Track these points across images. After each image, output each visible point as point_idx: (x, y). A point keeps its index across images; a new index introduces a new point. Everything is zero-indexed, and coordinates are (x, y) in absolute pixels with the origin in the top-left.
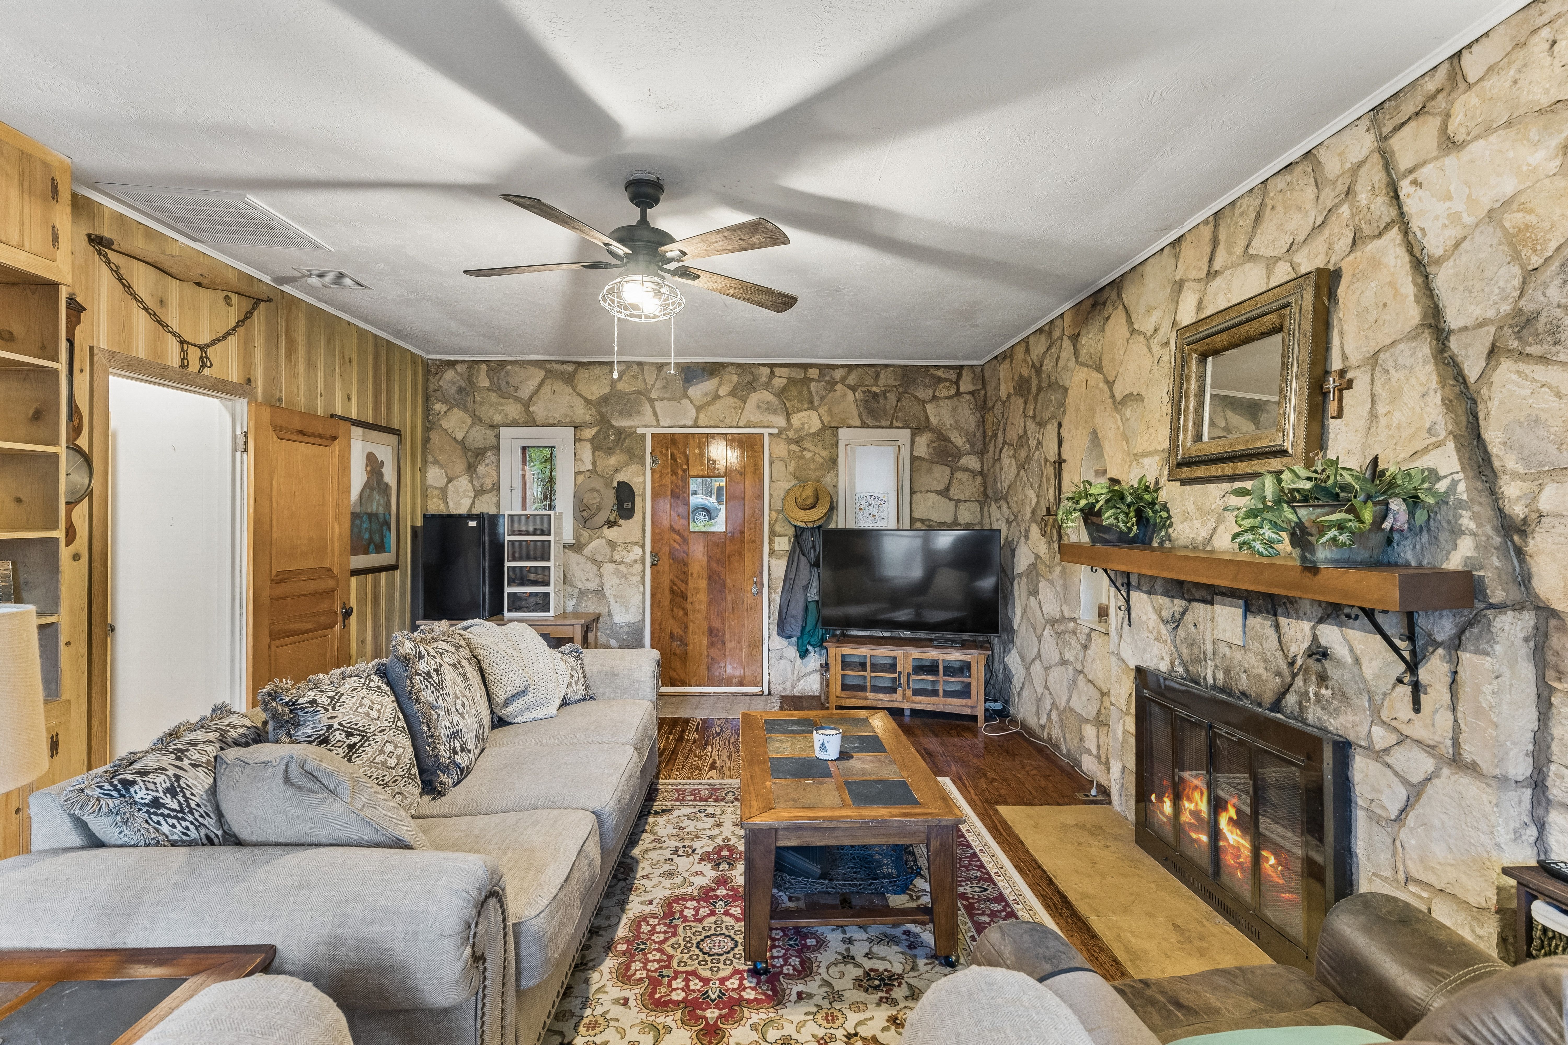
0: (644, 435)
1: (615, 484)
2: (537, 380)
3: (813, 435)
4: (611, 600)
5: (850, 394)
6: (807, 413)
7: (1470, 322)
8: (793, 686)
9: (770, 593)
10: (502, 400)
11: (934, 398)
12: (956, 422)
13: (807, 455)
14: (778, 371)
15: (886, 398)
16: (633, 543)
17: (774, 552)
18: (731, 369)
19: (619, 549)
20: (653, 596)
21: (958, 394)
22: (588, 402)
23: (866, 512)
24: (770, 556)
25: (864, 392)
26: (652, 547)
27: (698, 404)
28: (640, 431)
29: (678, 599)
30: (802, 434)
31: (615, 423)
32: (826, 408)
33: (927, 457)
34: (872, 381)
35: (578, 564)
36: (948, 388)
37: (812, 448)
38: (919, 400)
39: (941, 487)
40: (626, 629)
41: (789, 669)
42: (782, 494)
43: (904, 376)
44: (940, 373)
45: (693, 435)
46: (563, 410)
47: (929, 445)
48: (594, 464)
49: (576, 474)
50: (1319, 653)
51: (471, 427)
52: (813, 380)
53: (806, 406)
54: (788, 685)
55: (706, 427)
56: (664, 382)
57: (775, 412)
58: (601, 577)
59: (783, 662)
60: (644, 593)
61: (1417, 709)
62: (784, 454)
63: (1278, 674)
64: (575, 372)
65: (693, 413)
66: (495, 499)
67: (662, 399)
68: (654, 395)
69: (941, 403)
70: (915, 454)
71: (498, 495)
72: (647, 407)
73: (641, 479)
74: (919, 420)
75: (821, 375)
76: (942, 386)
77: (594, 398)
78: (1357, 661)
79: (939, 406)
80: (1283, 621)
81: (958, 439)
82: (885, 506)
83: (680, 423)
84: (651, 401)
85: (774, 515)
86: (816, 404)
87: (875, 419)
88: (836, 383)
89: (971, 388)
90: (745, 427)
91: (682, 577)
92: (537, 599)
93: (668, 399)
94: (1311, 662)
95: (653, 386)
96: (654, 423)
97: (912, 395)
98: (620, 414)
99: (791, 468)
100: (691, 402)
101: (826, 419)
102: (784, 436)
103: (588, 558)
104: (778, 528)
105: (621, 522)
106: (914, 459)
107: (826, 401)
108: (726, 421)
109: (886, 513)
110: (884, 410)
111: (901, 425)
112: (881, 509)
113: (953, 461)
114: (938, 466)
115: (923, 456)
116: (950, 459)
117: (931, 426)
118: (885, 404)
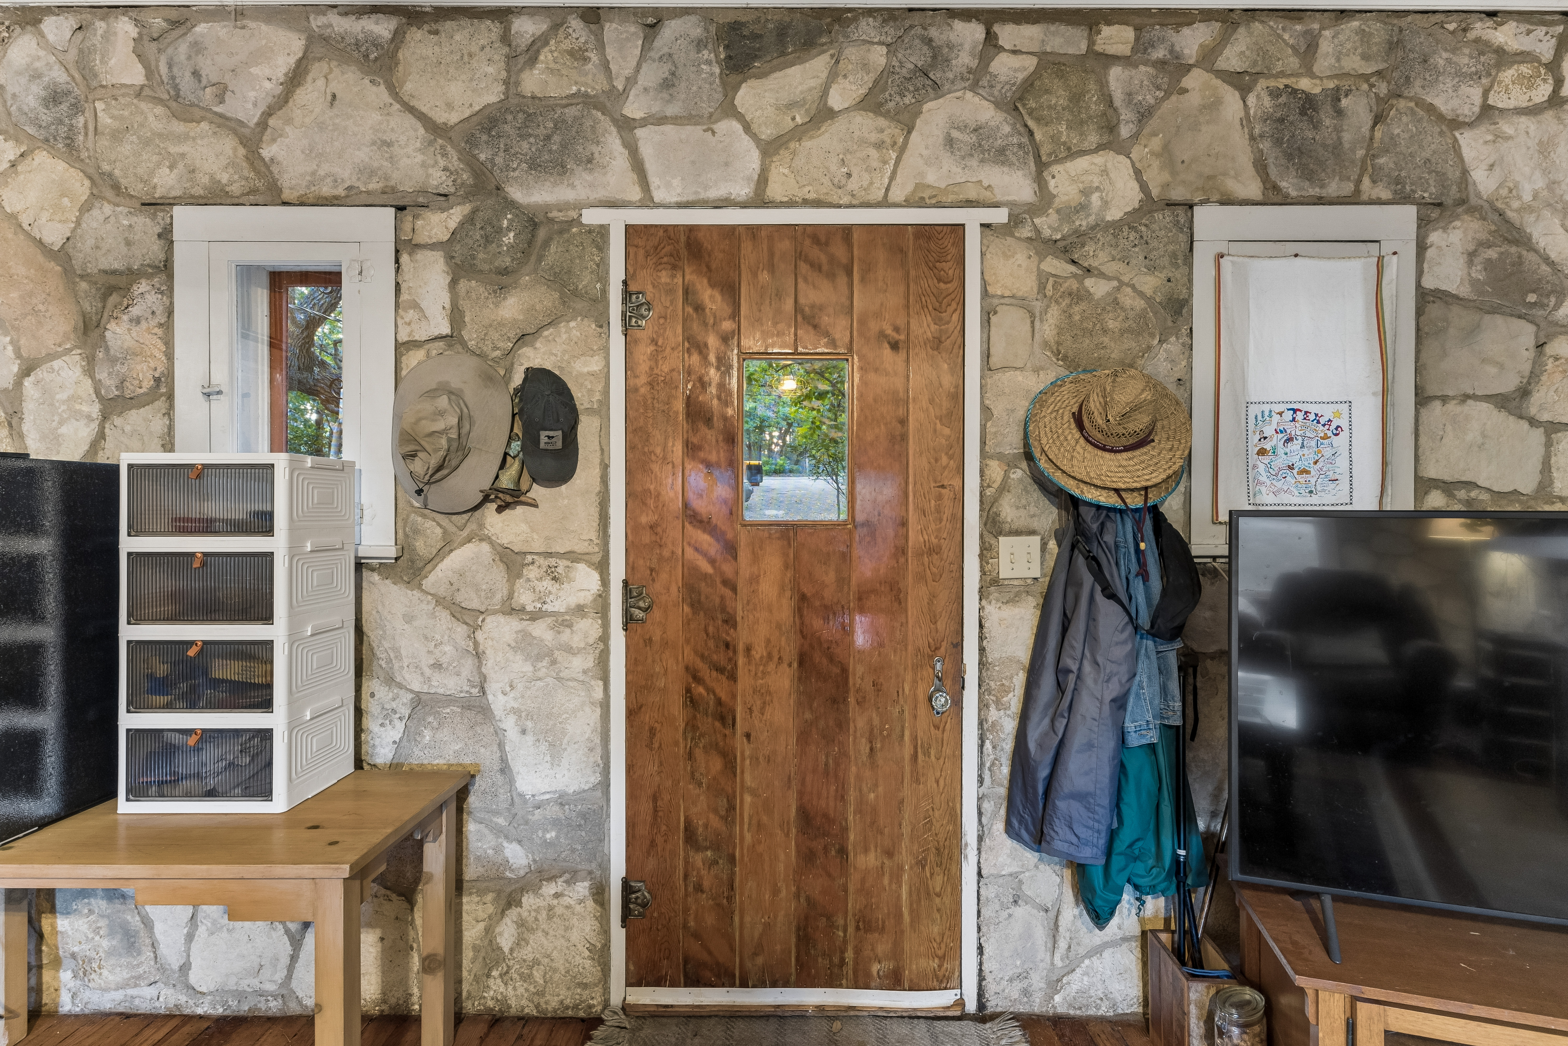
0: (602, 233)
1: (518, 379)
2: (283, 64)
3: (1116, 226)
4: (509, 725)
5: (1231, 98)
6: (1099, 159)
8: (1054, 985)
9: (983, 706)
10: (179, 127)
11: (1487, 111)
12: (1551, 186)
13: (1098, 288)
14: (1007, 34)
15: (1340, 113)
16: (573, 557)
17: (996, 582)
18: (867, 28)
19: (532, 573)
20: (632, 713)
21: (1557, 100)
22: (435, 129)
23: (1281, 461)
24: (983, 594)
25: (1274, 93)
26: (630, 567)
27: (766, 133)
28: (592, 217)
29: (706, 723)
30: (1083, 222)
31: (516, 194)
32: (1156, 143)
33: (1464, 291)
34: (1294, 62)
35: (409, 619)
36: (1529, 82)
37: (1111, 268)
38: (1440, 117)
39: (1508, 384)
40: (553, 811)
41: (1040, 934)
42: (1022, 407)
43: (1394, 45)
44: (1503, 33)
45: (753, 230)
46: (363, 155)
47: (1471, 256)
48: (456, 316)
49: (401, 348)
51: (86, 208)
52: (1114, 59)
53: (1093, 139)
54: (1037, 981)
55: (790, 204)
56: (664, 70)
57: (1000, 156)
58: (479, 656)
59: (1020, 911)
60: (605, 706)
62: (1027, 285)
64: (398, 37)
65: (752, 160)
66: (159, 425)
67: (660, 120)
68: (634, 109)
69: (1506, 128)
70: (1429, 283)
71: (169, 412)
72: (614, 143)
73: (594, 365)
74: (1442, 177)
75: (1141, 46)
76: (1508, 75)
77: (453, 118)
79: (1499, 137)
82: (1340, 441)
83: (713, 194)
84: (626, 126)
85: (996, 470)
86: (1125, 131)
87: (1308, 175)
88: (1189, 68)
90: (908, 204)
91: (720, 658)
92: (230, 752)
93: (676, 120)
95: (631, 81)
96: (635, 194)
97: (1420, 103)
98: (534, 165)
99: (1048, 329)
100: (747, 128)
101: (1156, 178)
102: (1026, 232)
103: (440, 601)
104: (1008, 511)
105: (538, 492)
106: (1424, 299)
107: (1154, 123)
108: (853, 185)
109: (1342, 463)
110: (1337, 149)
111: (1385, 195)
112: (1328, 452)
113: (1543, 306)
114: (1499, 320)
115: (1452, 288)
116: (1532, 298)
117: (1473, 201)
118: (1338, 130)
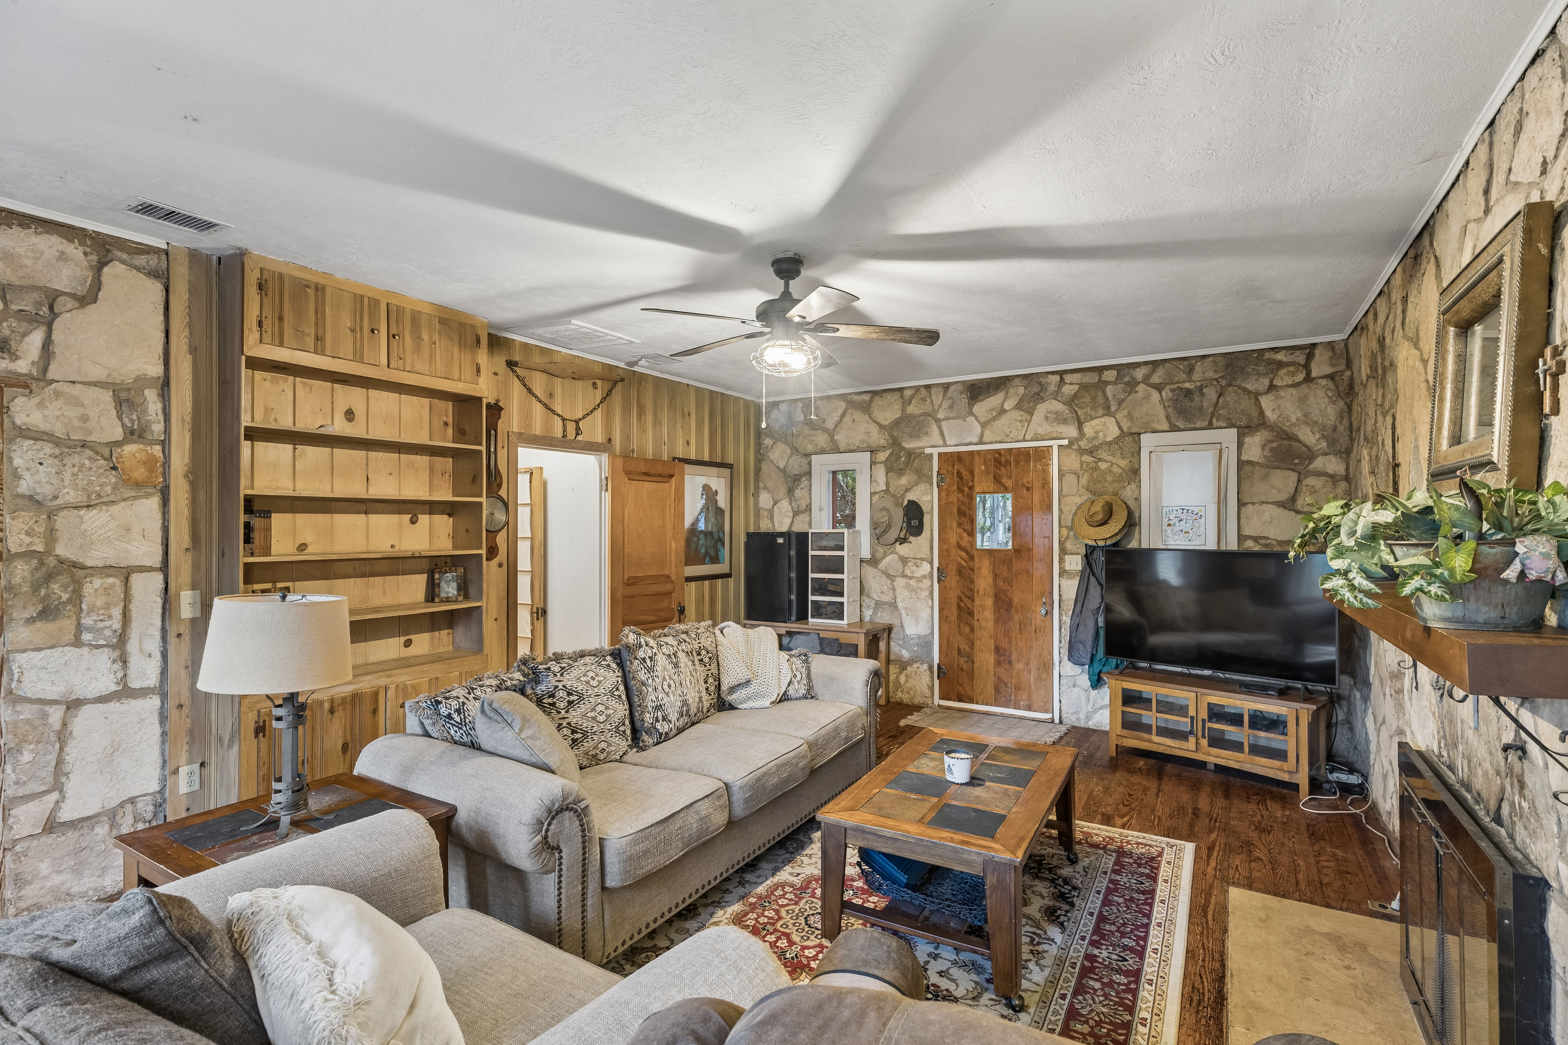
0: (931, 455)
1: (906, 503)
2: (840, 411)
3: (1109, 444)
4: (903, 612)
5: (1155, 395)
6: (1102, 420)
8: (1088, 718)
9: (1060, 615)
10: (813, 432)
11: (1272, 387)
12: (1306, 415)
13: (1103, 466)
14: (1068, 378)
15: (1202, 394)
16: (922, 559)
17: (1065, 571)
18: (1017, 382)
19: (910, 564)
20: (940, 611)
21: (1308, 379)
22: (881, 427)
23: (1177, 528)
24: (1060, 575)
25: (1173, 391)
26: (940, 563)
27: (983, 420)
28: (928, 451)
29: (964, 615)
30: (1096, 443)
31: (905, 445)
32: (1125, 412)
33: (1261, 461)
34: (1184, 376)
35: (874, 577)
36: (1293, 374)
37: (1109, 458)
38: (1250, 392)
39: (1284, 496)
40: (916, 641)
41: (1083, 699)
42: (1074, 509)
43: (1227, 366)
44: (1280, 356)
45: (979, 452)
46: (861, 437)
47: (1263, 447)
48: (888, 484)
49: (872, 494)
51: (790, 457)
52: (1109, 383)
53: (1101, 412)
54: (1082, 716)
55: (991, 443)
56: (950, 402)
57: (1065, 421)
58: (894, 590)
59: (1075, 690)
60: (932, 608)
62: (1076, 466)
64: (871, 400)
65: (978, 429)
66: (808, 519)
67: (948, 419)
68: (940, 415)
69: (1282, 393)
70: (1244, 457)
71: (810, 515)
72: (934, 427)
73: (929, 498)
74: (1249, 416)
75: (1119, 377)
76: (1283, 372)
77: (887, 423)
78: (1546, 765)
79: (1279, 397)
81: (1309, 437)
82: (1202, 521)
83: (966, 441)
84: (938, 421)
85: (1065, 532)
86: (1113, 409)
87: (1188, 420)
88: (1138, 383)
89: (1329, 370)
90: (1032, 440)
91: (968, 594)
92: (834, 608)
93: (954, 418)
95: (940, 406)
96: (941, 443)
97: (1239, 387)
98: (910, 436)
99: (1084, 481)
100: (977, 419)
101: (1125, 425)
102: (1076, 447)
103: (883, 572)
104: (1069, 546)
105: (912, 539)
106: (1241, 464)
107: (1124, 404)
108: (1012, 435)
109: (1202, 529)
110: (1201, 409)
111: (1223, 425)
112: (1197, 525)
113: (1302, 464)
114: (1278, 471)
115: (1255, 460)
116: (1297, 461)
117: (1268, 423)
118: (1201, 401)
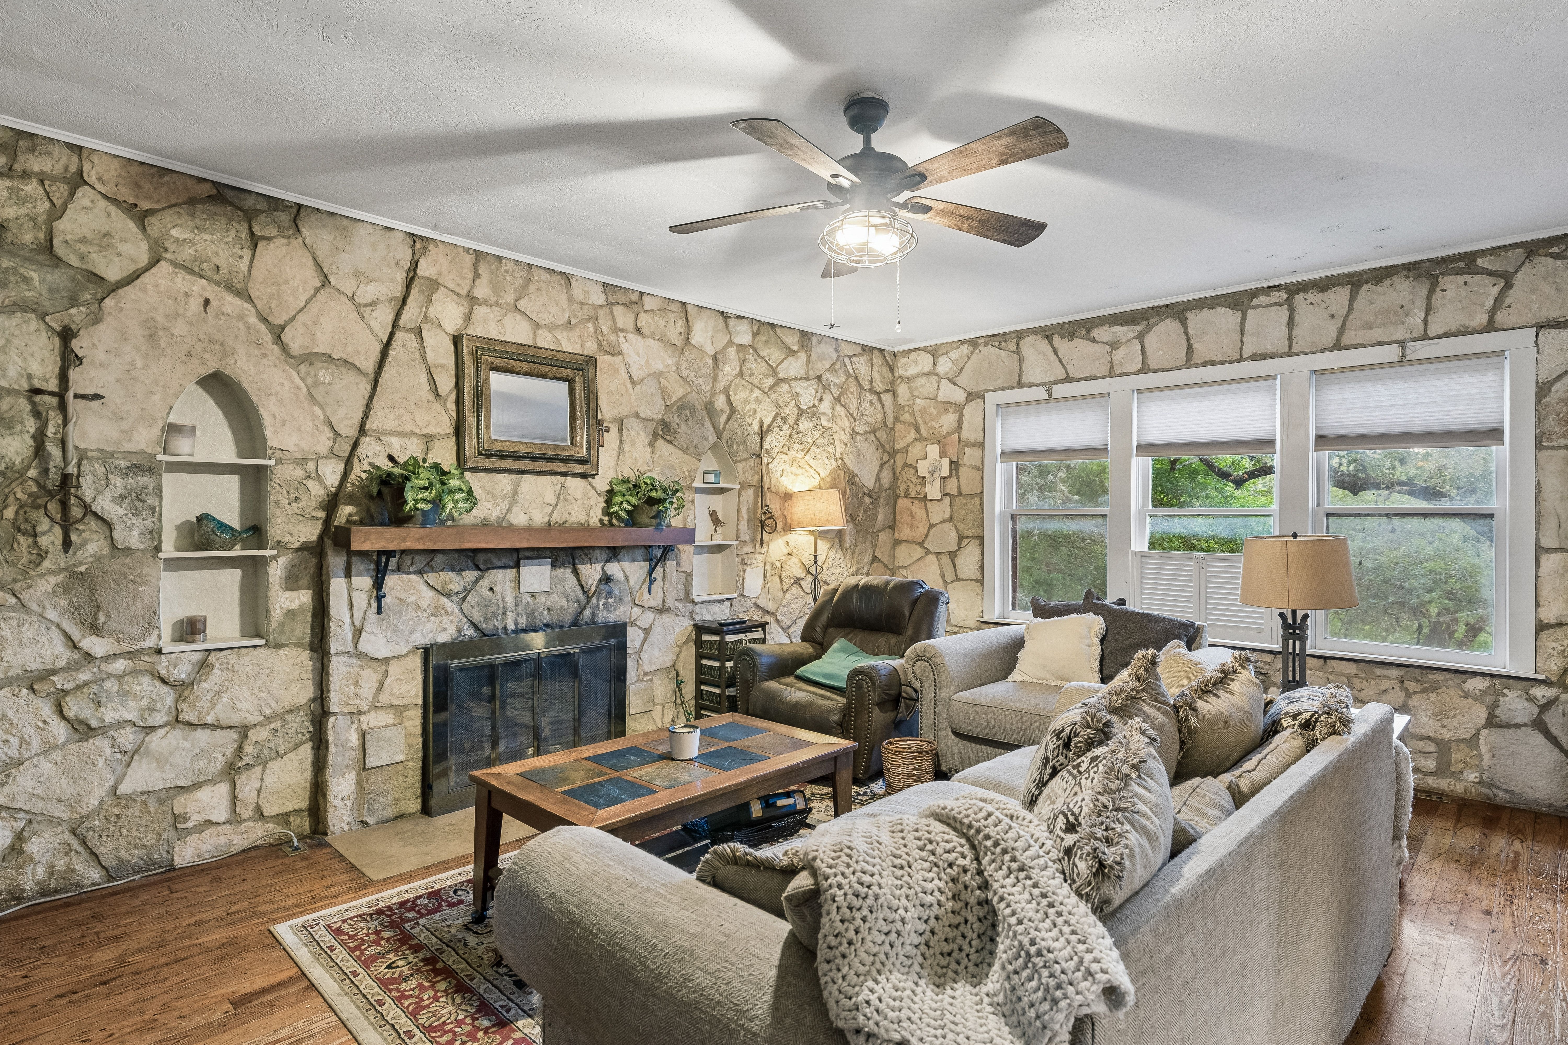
7: (646, 417)
50: (606, 579)
61: (650, 593)
63: (578, 601)
78: (627, 579)
80: (581, 567)
94: (602, 587)
